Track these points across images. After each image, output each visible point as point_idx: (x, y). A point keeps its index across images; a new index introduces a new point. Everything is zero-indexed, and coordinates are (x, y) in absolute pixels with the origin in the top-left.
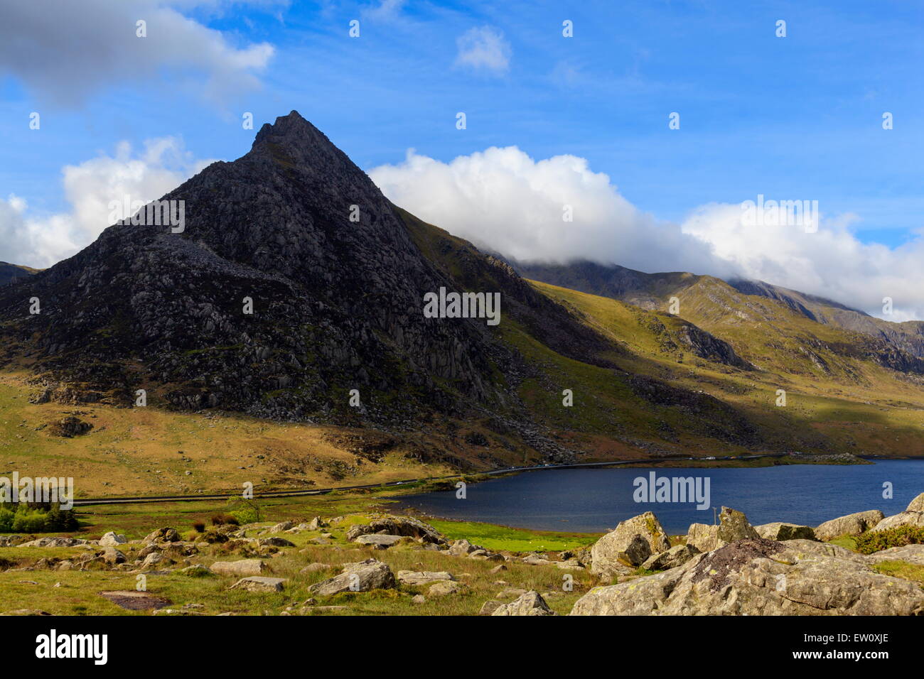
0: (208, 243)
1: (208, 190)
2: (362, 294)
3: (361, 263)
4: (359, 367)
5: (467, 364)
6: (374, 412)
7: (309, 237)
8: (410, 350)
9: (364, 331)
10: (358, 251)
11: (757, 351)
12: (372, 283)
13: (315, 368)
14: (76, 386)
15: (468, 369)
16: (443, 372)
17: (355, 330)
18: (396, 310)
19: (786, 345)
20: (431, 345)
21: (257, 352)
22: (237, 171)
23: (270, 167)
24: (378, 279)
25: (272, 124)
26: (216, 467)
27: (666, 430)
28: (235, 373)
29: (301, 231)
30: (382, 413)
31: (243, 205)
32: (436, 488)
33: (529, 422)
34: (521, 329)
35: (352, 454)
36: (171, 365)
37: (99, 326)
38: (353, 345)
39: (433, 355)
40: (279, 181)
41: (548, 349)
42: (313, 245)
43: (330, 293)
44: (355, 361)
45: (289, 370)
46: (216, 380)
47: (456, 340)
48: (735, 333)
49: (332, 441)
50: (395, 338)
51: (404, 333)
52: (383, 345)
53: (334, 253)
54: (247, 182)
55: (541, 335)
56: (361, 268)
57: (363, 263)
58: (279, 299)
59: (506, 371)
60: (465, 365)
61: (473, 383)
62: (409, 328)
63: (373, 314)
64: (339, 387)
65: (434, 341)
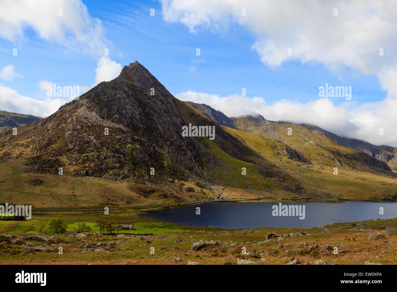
0: (96, 112)
1: (98, 92)
2: (153, 133)
3: (154, 121)
4: (147, 161)
5: (192, 160)
6: (151, 179)
7: (135, 111)
8: (170, 154)
9: (152, 147)
10: (154, 116)
11: (314, 157)
12: (158, 129)
13: (130, 161)
14: (42, 166)
15: (192, 162)
16: (182, 163)
17: (148, 147)
18: (166, 139)
19: (326, 155)
20: (178, 153)
21: (109, 155)
22: (110, 85)
23: (123, 84)
24: (160, 127)
25: (128, 66)
26: (84, 198)
27: (268, 188)
28: (99, 163)
29: (132, 109)
30: (155, 179)
31: (111, 98)
32: (164, 208)
33: (215, 183)
34: (218, 147)
35: (138, 195)
36: (76, 159)
37: (53, 144)
38: (147, 153)
39: (179, 157)
40: (126, 89)
41: (227, 155)
42: (136, 114)
43: (141, 133)
44: (146, 159)
45: (120, 162)
46: (92, 165)
47: (188, 151)
48: (306, 149)
49: (131, 189)
50: (165, 150)
51: (168, 148)
52: (159, 153)
53: (144, 117)
54: (113, 90)
55: (225, 149)
56: (154, 123)
57: (155, 121)
58: (119, 135)
59: (209, 163)
60: (191, 161)
61: (194, 168)
62: (170, 146)
63: (157, 141)
64: (139, 169)
65: (180, 151)
